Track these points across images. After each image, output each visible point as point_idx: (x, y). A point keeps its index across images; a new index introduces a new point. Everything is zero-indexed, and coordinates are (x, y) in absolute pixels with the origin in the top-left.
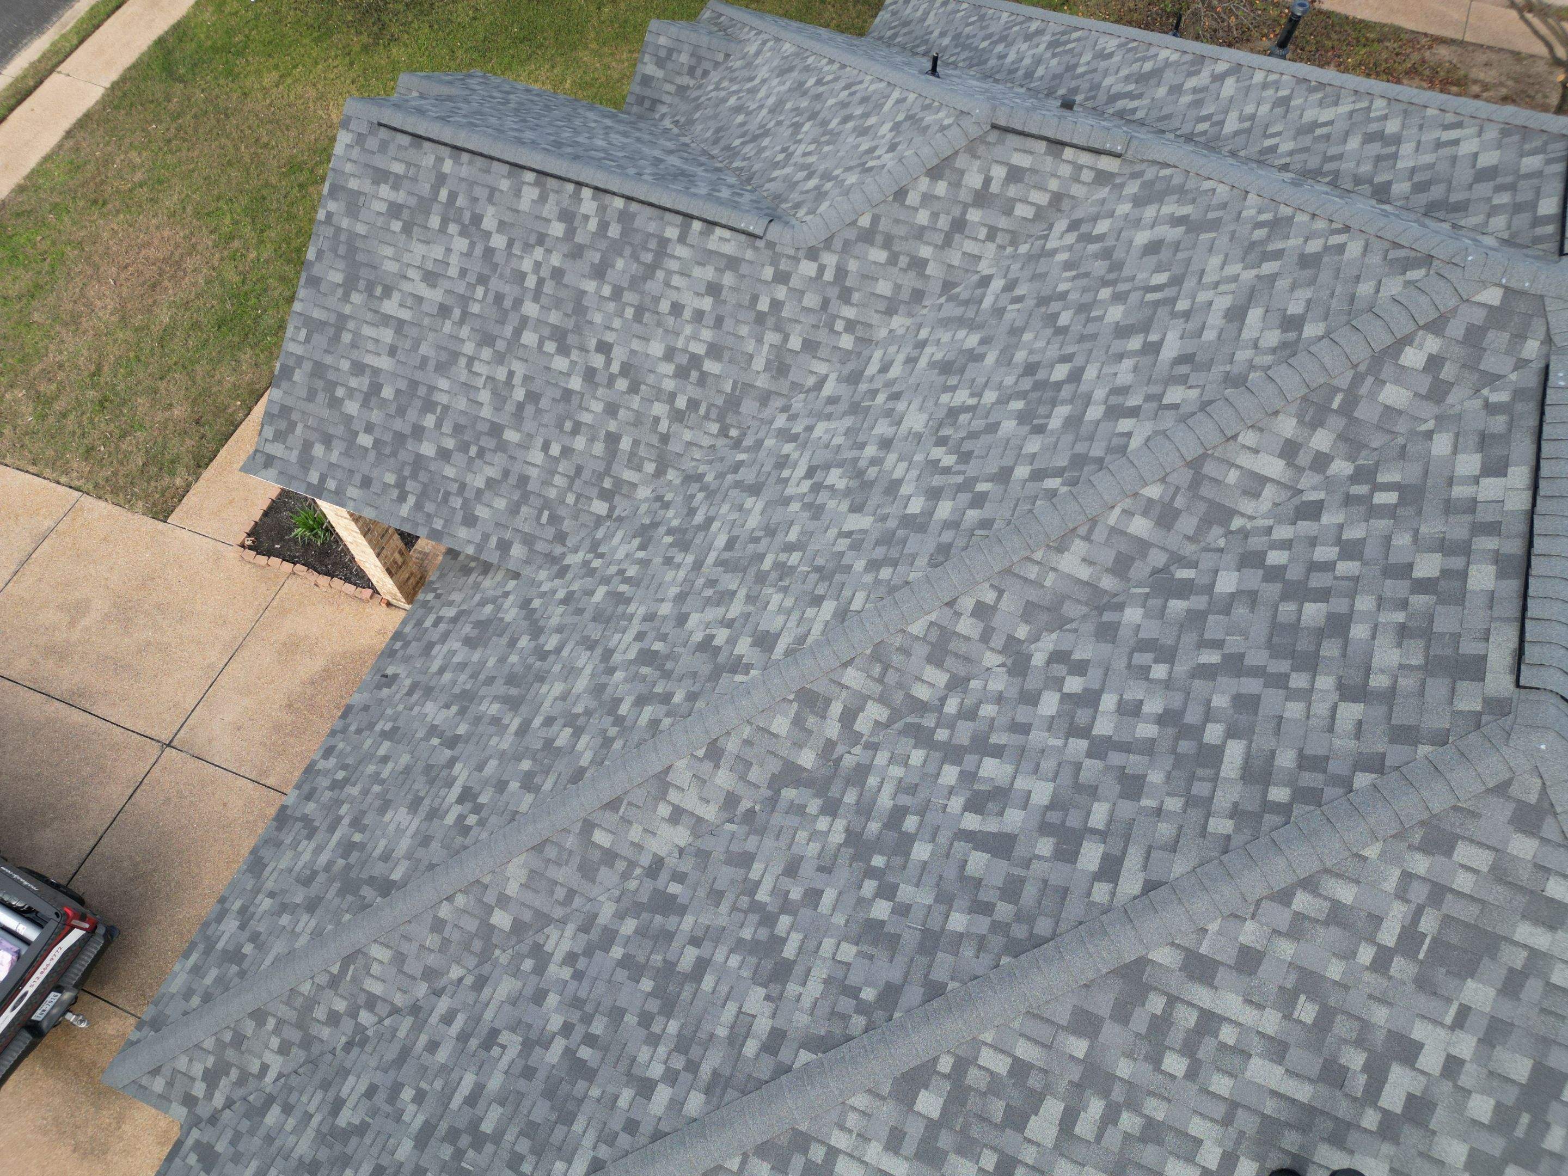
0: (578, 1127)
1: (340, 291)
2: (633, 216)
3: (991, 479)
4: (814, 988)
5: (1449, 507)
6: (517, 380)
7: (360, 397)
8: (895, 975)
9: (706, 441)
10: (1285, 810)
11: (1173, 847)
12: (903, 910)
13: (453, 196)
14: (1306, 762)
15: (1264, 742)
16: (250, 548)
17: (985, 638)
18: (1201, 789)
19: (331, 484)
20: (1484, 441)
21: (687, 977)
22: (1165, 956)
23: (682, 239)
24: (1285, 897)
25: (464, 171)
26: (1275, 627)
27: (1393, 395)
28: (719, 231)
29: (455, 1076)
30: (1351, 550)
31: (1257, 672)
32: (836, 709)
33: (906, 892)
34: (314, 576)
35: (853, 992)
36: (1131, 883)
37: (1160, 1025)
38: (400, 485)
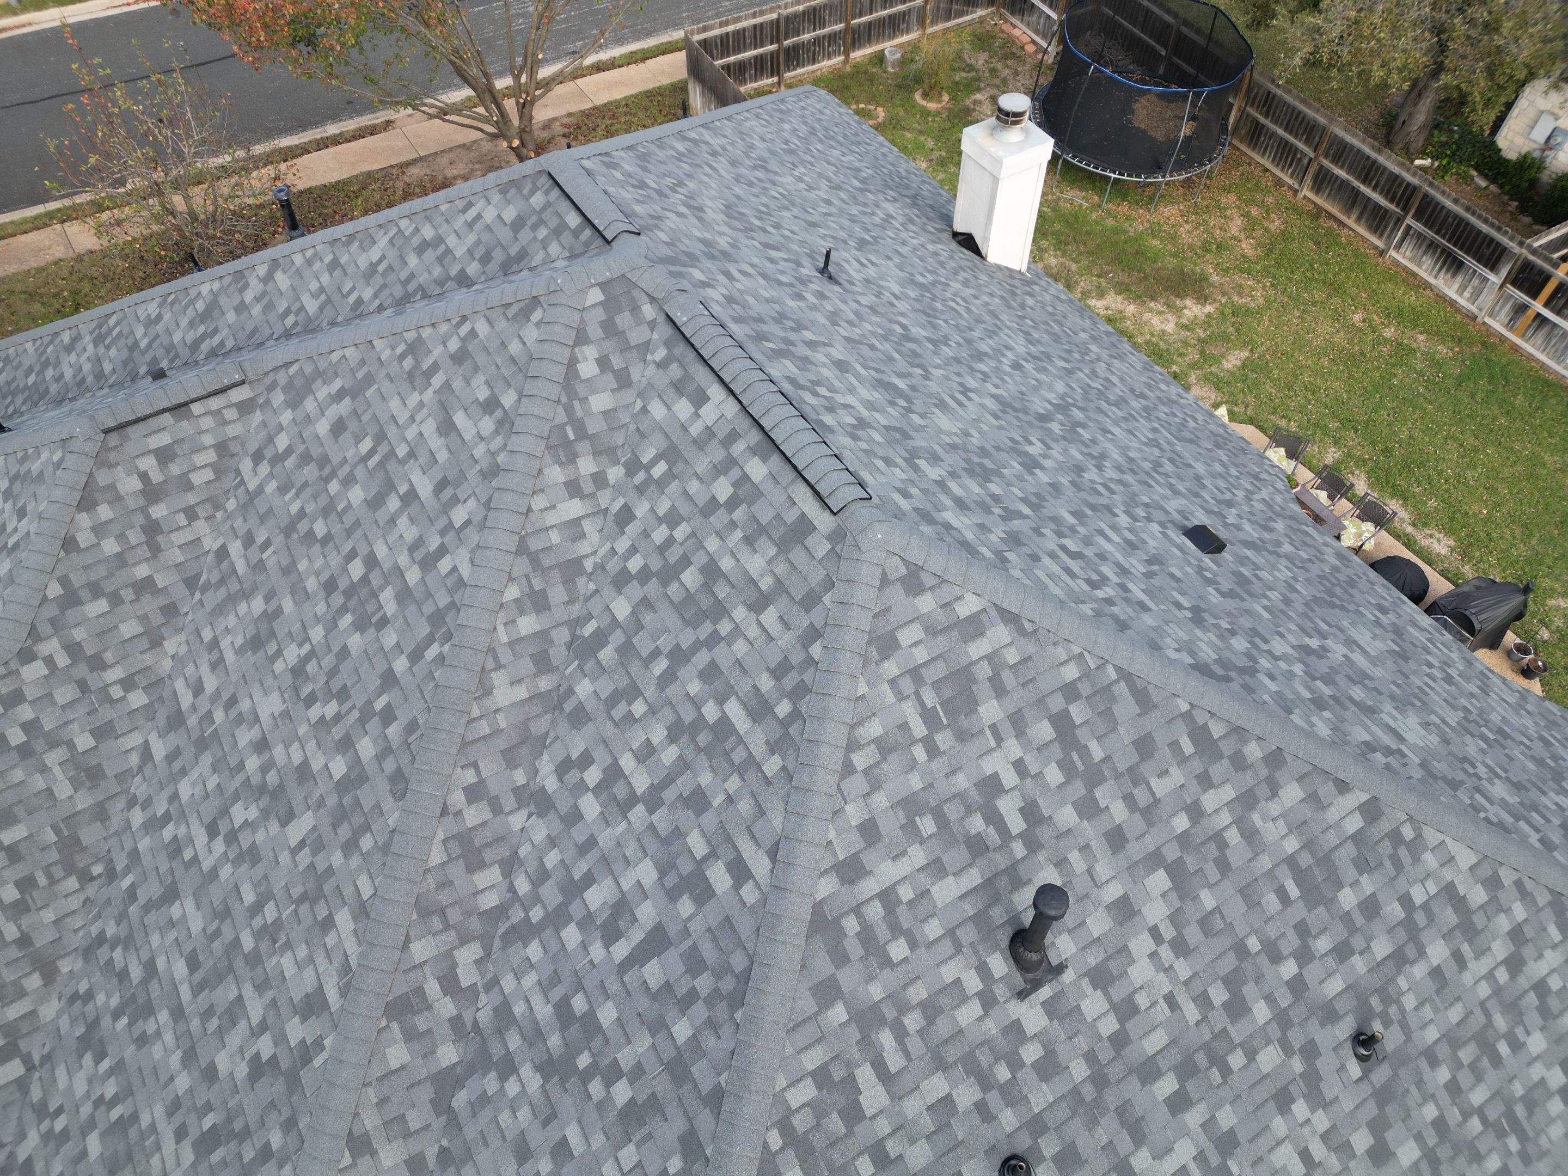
3: (381, 691)
5: (699, 444)
8: (679, 1125)
9: (75, 903)
10: (795, 715)
11: (761, 812)
12: (638, 1072)
14: (780, 671)
15: (743, 686)
18: (739, 756)
20: (679, 387)
22: (826, 887)
24: (848, 769)
26: (679, 608)
27: (600, 402)
30: (672, 519)
31: (697, 646)
32: (433, 988)
33: (626, 1058)
36: (760, 865)
37: (866, 936)
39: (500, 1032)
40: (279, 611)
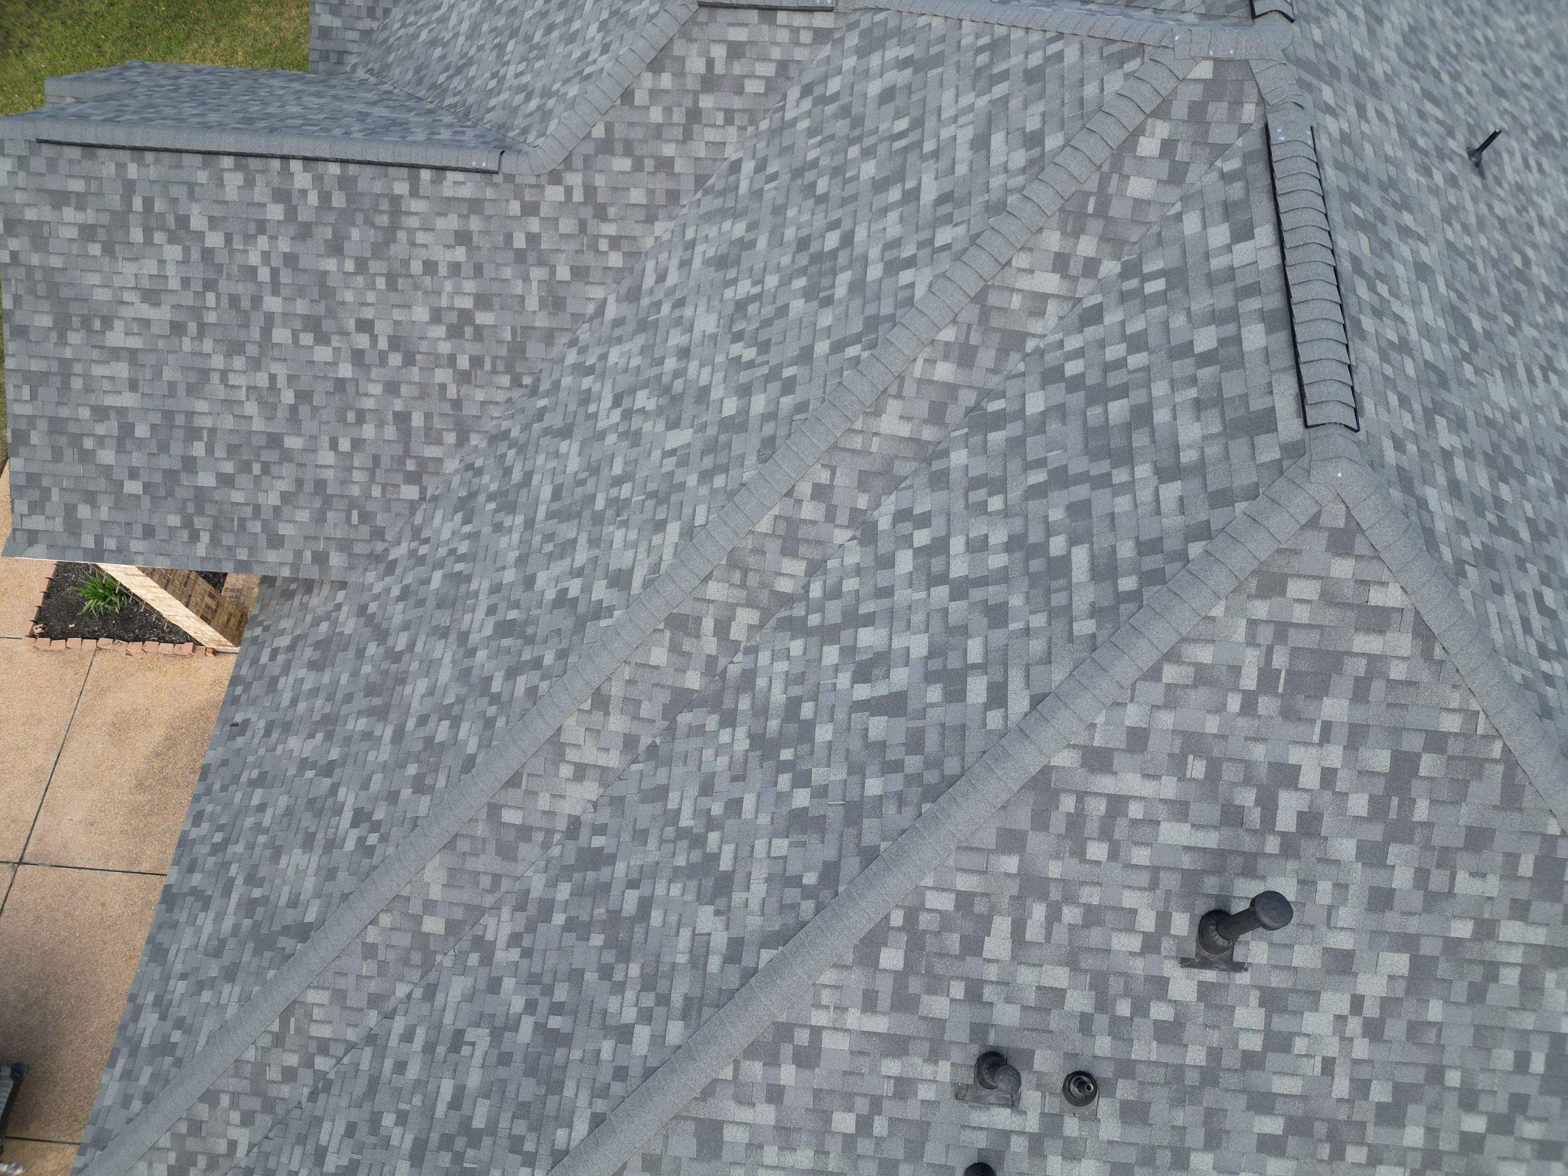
0: (569, 1091)
1: (54, 336)
2: (355, 179)
3: (795, 362)
4: (758, 889)
5: (1211, 280)
6: (281, 382)
7: (114, 442)
8: (830, 853)
10: (1135, 596)
11: (1048, 659)
12: (821, 792)
13: (148, 203)
14: (1146, 547)
15: (1103, 540)
16: (42, 635)
17: (830, 516)
18: (1058, 599)
19: (111, 544)
20: (1228, 210)
21: (633, 920)
22: (1065, 759)
23: (414, 193)
24: (1154, 674)
25: (153, 172)
26: (1088, 433)
27: (1139, 187)
28: (450, 176)
29: (431, 1087)
30: (1137, 343)
31: (1084, 478)
32: (708, 625)
33: (819, 775)
34: (122, 646)
35: (796, 881)
36: (1019, 703)
37: (1076, 821)
38: (188, 523)
39: (738, 690)
40: (752, 244)
